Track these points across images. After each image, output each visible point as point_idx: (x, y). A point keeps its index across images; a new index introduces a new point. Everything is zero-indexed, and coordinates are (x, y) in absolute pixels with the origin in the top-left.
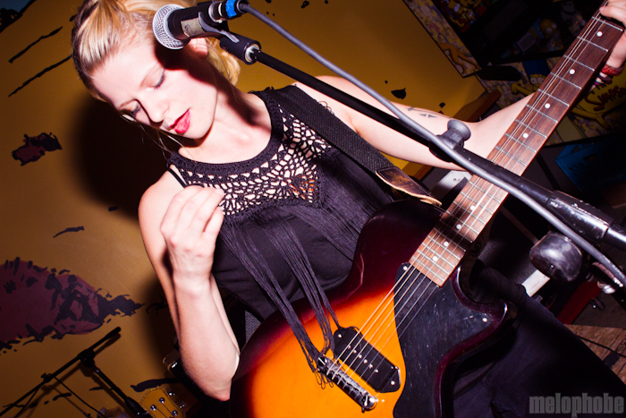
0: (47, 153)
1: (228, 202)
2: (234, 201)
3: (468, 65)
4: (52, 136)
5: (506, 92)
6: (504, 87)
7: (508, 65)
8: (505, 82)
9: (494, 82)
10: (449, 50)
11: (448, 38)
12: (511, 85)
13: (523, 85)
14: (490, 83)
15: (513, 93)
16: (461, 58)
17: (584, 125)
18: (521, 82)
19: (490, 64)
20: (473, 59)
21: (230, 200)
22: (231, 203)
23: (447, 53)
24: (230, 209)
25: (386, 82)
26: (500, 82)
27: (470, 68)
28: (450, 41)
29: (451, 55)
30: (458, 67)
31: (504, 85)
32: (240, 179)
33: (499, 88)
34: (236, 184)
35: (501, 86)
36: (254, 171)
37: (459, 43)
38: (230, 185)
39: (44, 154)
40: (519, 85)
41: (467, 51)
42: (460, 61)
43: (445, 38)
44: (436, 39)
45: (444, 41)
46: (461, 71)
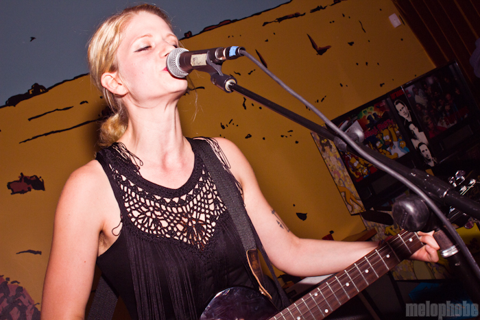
0: (33, 190)
1: (146, 219)
2: (151, 220)
3: (356, 206)
4: (41, 179)
5: (381, 232)
6: (380, 228)
7: (385, 212)
8: (381, 225)
9: (372, 223)
10: (345, 192)
11: (346, 183)
12: (385, 228)
13: (394, 230)
14: (370, 224)
15: (386, 234)
16: (352, 200)
17: (434, 269)
18: (393, 226)
19: (372, 209)
20: (360, 202)
21: (149, 217)
22: (148, 221)
23: (343, 194)
24: (146, 226)
25: (294, 205)
26: (377, 224)
27: (357, 209)
28: (347, 186)
29: (345, 196)
30: (349, 206)
31: (380, 226)
32: (162, 202)
33: (376, 229)
34: (157, 205)
35: (378, 227)
36: (174, 200)
37: (353, 189)
38: (152, 203)
39: (30, 190)
40: (391, 229)
41: (358, 196)
42: (351, 202)
43: (344, 183)
44: (337, 183)
45: (342, 185)
46: (350, 210)
